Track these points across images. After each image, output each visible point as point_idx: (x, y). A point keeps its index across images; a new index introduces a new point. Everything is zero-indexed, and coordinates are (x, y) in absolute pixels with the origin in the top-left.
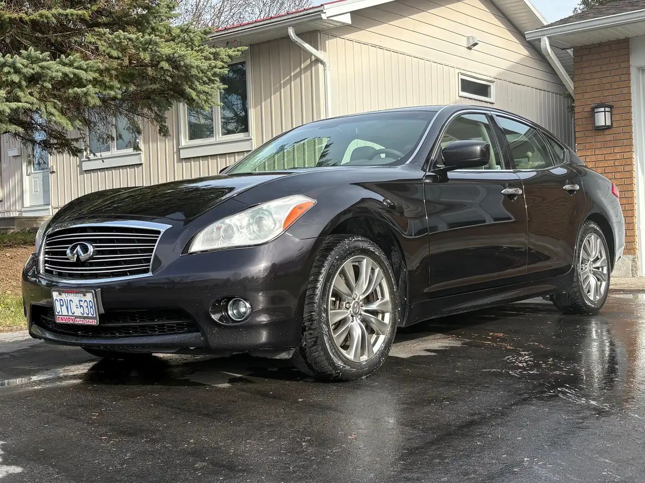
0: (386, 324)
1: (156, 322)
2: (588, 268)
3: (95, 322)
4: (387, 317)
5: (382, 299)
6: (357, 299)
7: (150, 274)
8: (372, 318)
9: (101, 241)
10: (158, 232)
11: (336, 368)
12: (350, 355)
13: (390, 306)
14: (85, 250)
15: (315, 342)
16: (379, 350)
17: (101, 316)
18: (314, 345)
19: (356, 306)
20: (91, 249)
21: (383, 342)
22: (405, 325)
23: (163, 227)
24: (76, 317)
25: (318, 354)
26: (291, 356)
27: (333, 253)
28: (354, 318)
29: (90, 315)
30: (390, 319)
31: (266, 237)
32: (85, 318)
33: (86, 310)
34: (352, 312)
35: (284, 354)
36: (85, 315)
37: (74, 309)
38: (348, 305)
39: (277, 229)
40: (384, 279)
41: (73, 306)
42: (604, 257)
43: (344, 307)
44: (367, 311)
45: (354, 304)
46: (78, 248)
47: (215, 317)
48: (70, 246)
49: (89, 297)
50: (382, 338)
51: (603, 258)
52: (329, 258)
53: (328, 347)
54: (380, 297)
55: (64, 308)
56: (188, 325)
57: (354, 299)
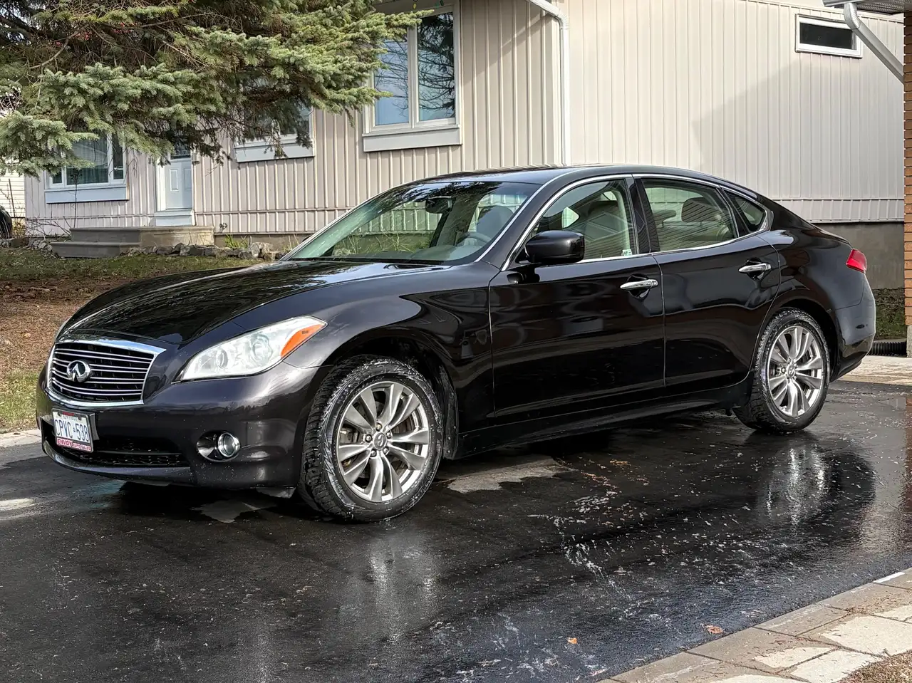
0: (422, 458)
1: (150, 453)
2: (786, 373)
3: (89, 449)
4: (425, 448)
5: (420, 429)
6: (381, 431)
7: (140, 402)
8: (403, 453)
9: (98, 361)
10: (151, 356)
11: (346, 509)
12: (366, 495)
13: (428, 438)
14: (82, 369)
15: (319, 480)
16: (410, 488)
17: (95, 442)
18: (318, 484)
19: (379, 438)
20: (88, 370)
21: (417, 480)
22: (456, 456)
23: (156, 351)
24: (74, 441)
25: (322, 494)
26: (290, 496)
27: (345, 381)
28: (378, 452)
29: (86, 441)
30: (428, 453)
31: (263, 365)
32: (81, 443)
33: (82, 437)
34: (374, 446)
35: (285, 492)
36: (81, 440)
37: (72, 433)
38: (368, 437)
39: (273, 358)
40: (421, 405)
41: (71, 428)
42: (819, 356)
43: (364, 440)
44: (394, 444)
45: (377, 437)
46: (76, 367)
47: (203, 452)
48: (71, 363)
49: (84, 421)
50: (416, 474)
51: (817, 358)
52: (340, 388)
53: (334, 487)
54: (417, 426)
55: (63, 430)
56: (181, 458)
57: (378, 430)
